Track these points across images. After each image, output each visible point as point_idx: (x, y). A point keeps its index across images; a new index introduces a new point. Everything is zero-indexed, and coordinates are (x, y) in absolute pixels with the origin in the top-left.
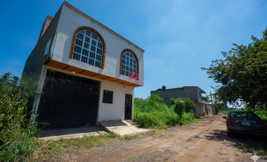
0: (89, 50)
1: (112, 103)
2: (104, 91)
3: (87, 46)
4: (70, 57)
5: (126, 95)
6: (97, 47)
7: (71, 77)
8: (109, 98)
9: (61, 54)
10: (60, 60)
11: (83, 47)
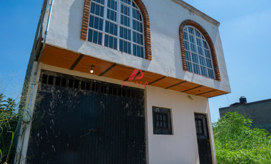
0: (118, 23)
1: (170, 133)
2: (154, 108)
3: (112, 15)
4: (83, 38)
5: (196, 114)
6: (131, 18)
7: (87, 84)
8: (164, 123)
9: (64, 31)
10: (62, 44)
11: (105, 18)
